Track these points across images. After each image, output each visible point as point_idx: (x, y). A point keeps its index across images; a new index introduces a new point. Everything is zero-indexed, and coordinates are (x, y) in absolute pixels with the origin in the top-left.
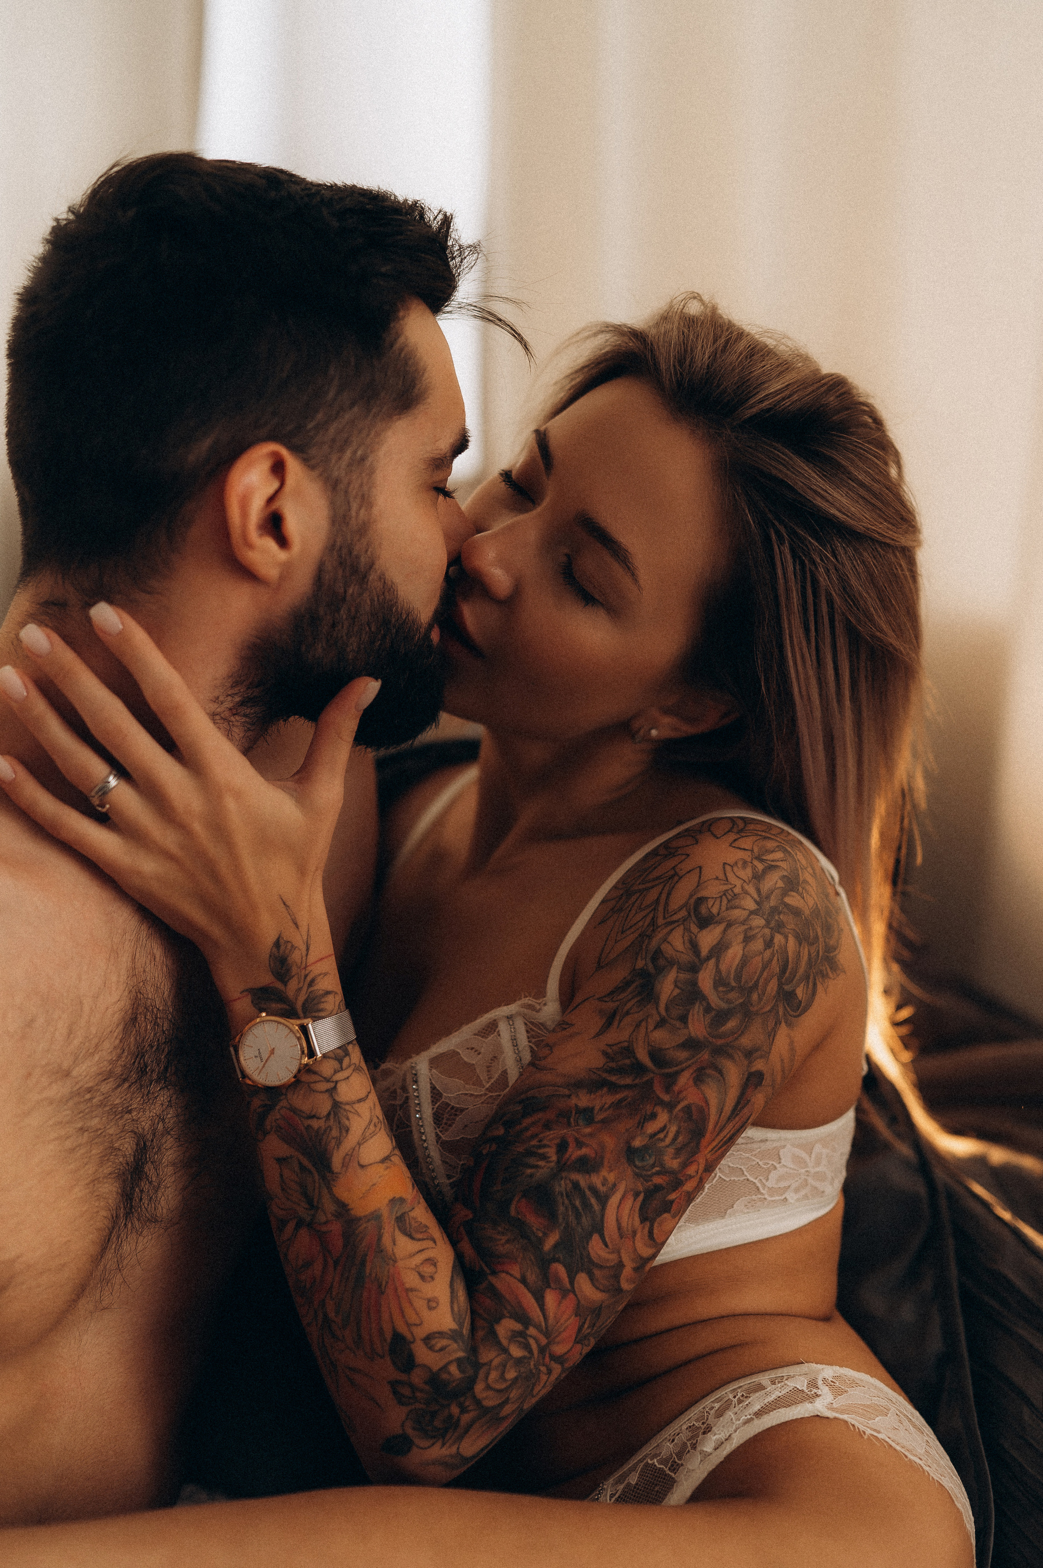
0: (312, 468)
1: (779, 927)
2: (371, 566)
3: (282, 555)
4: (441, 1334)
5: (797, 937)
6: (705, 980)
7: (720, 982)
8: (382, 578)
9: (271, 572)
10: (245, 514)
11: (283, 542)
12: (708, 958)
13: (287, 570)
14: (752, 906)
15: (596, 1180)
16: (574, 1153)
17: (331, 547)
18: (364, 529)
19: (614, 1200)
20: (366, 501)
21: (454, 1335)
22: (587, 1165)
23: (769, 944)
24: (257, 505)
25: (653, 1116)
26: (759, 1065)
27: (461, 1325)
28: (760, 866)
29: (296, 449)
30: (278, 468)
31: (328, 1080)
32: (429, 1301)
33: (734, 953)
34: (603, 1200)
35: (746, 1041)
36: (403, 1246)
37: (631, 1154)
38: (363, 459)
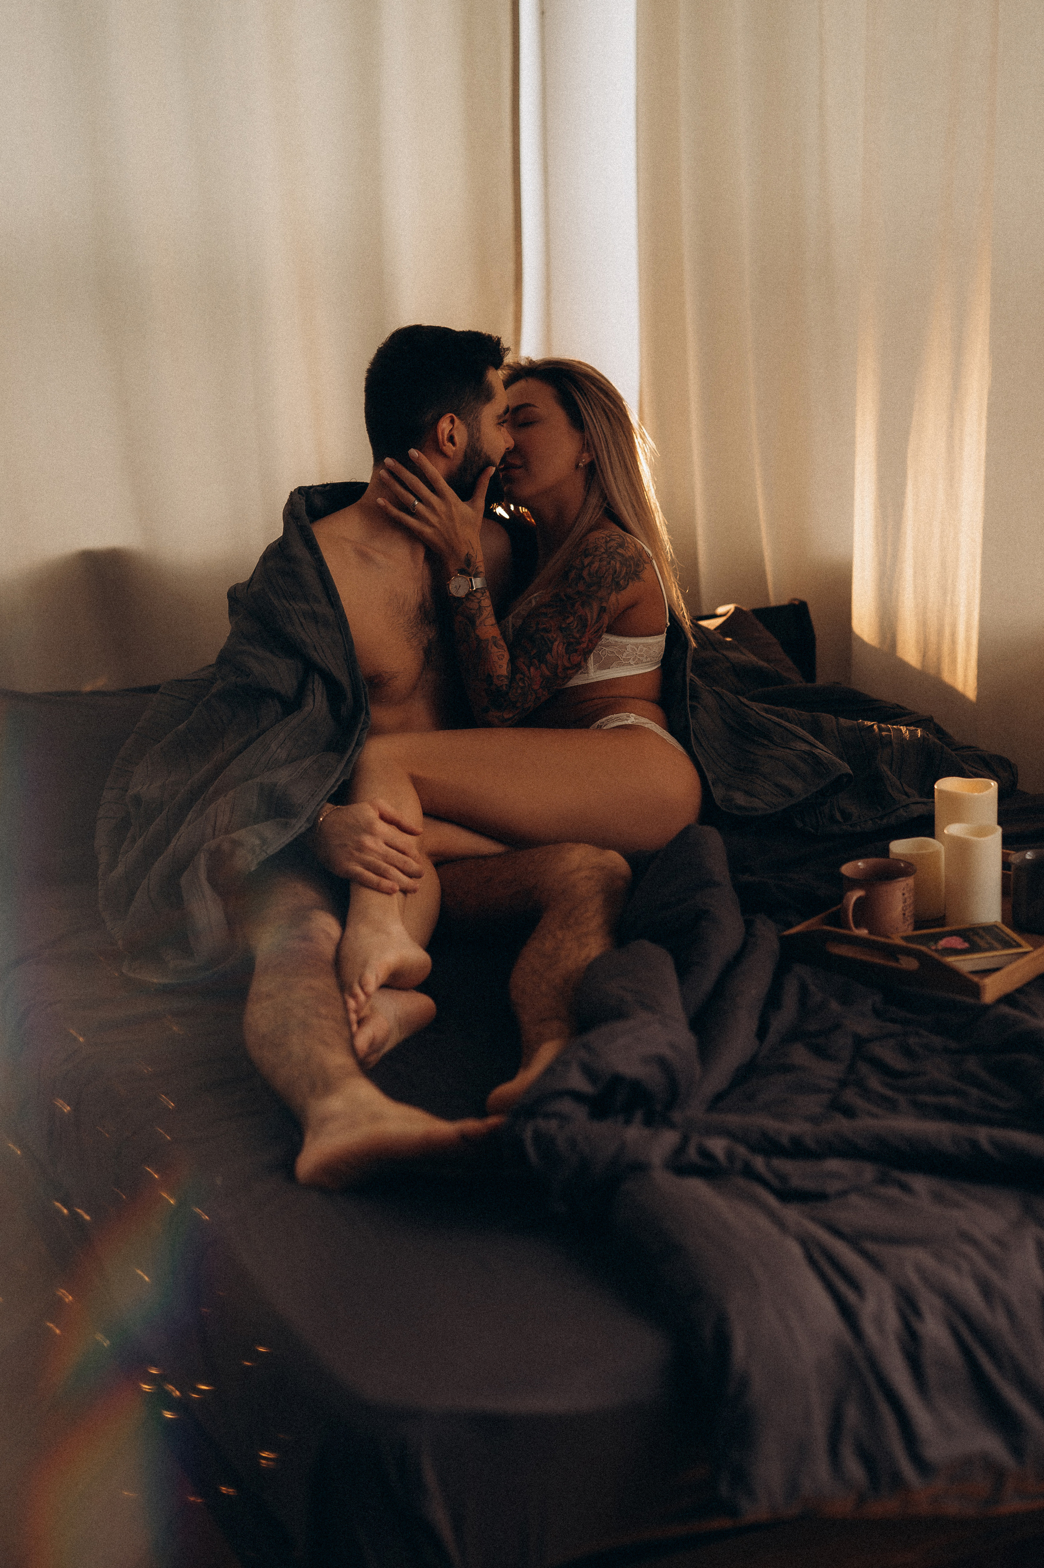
0: (462, 420)
1: (613, 558)
2: (481, 451)
3: (454, 448)
4: (502, 676)
5: (621, 563)
6: (585, 573)
7: (589, 574)
8: (485, 454)
9: (450, 454)
10: (443, 436)
11: (454, 444)
12: (587, 566)
13: (455, 453)
14: (603, 550)
15: (550, 635)
16: (541, 627)
17: (468, 445)
18: (478, 439)
19: (556, 643)
20: (479, 430)
21: (507, 677)
22: (547, 631)
23: (609, 563)
24: (446, 432)
25: (568, 617)
26: (604, 605)
27: (509, 675)
28: (608, 539)
29: (457, 415)
30: (452, 421)
31: (478, 599)
32: (500, 665)
33: (596, 565)
34: (552, 643)
35: (599, 594)
36: (495, 649)
37: (560, 629)
38: (477, 417)
